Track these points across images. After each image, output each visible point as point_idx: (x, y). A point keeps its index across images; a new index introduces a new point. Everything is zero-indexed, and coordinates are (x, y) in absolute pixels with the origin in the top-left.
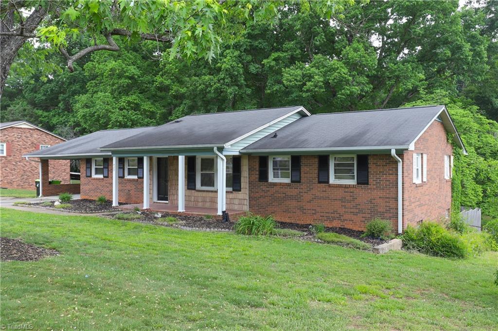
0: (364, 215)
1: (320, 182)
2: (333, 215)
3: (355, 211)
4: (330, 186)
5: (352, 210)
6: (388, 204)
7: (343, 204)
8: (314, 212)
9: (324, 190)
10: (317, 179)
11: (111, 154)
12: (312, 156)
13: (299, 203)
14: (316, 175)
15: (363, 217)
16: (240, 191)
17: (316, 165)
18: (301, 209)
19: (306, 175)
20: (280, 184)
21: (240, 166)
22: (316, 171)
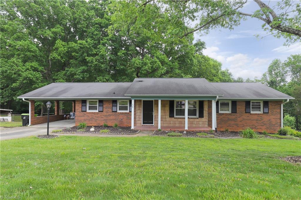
0: (266, 126)
1: (246, 113)
2: (252, 127)
3: (262, 124)
4: (251, 114)
5: (261, 124)
6: (276, 121)
7: (257, 122)
8: (243, 126)
9: (248, 116)
10: (245, 111)
11: (131, 98)
12: (242, 101)
13: (236, 122)
14: (244, 110)
15: (266, 127)
16: (203, 117)
17: (244, 105)
18: (237, 125)
19: (239, 110)
20: (226, 114)
21: (203, 105)
22: (244, 108)
